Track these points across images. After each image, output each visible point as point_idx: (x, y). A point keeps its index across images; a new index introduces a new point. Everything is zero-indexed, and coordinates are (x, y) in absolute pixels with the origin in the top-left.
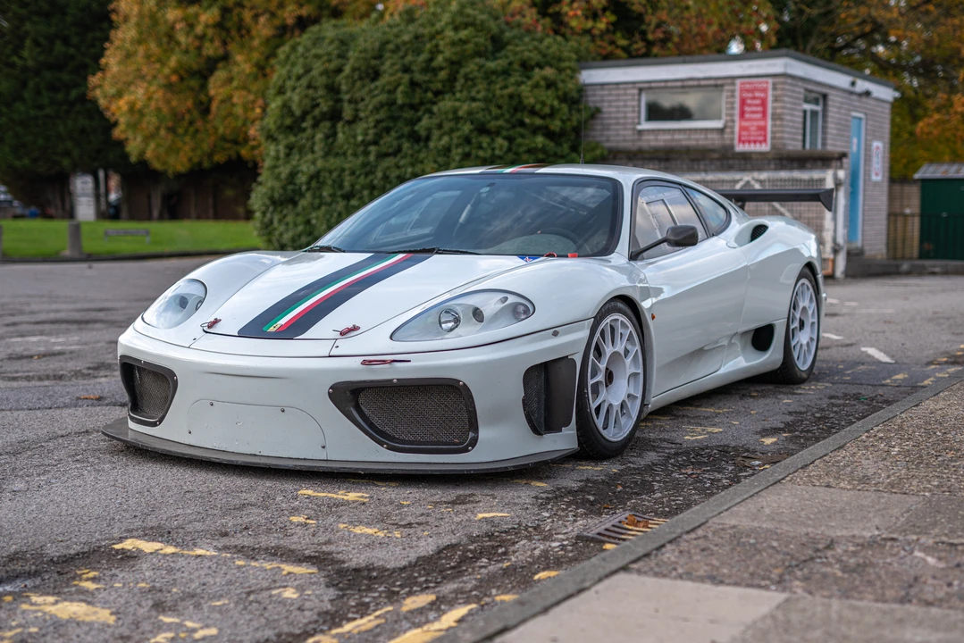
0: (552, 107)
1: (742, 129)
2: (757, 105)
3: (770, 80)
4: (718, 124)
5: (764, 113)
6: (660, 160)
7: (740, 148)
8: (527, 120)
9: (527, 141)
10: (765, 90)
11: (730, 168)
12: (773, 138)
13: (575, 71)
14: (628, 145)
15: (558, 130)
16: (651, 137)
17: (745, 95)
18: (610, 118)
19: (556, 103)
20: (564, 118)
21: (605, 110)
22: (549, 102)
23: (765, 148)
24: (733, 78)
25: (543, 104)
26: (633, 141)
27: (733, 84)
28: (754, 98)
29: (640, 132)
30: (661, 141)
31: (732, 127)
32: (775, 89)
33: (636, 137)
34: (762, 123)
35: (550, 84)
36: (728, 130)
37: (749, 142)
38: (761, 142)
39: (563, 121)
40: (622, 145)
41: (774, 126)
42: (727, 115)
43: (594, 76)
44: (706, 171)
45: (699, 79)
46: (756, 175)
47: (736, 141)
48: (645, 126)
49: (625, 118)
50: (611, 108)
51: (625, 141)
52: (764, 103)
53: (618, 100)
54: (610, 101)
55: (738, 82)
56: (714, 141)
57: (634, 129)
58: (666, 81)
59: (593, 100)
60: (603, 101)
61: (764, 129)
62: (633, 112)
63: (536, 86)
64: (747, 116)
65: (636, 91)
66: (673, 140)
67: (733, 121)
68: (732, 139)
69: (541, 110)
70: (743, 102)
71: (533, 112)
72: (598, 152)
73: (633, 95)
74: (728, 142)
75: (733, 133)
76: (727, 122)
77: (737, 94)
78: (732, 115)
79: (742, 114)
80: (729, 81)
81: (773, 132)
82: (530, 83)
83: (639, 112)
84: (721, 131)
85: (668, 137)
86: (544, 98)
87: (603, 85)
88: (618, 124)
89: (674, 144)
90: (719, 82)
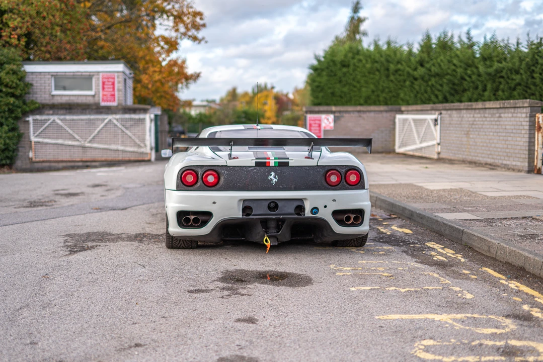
0: (16, 84)
1: (103, 95)
2: (110, 85)
3: (116, 74)
4: (92, 93)
5: (114, 88)
6: (66, 109)
7: (103, 104)
8: (4, 90)
9: (5, 100)
10: (114, 78)
11: (101, 113)
12: (118, 100)
13: (22, 66)
14: (47, 102)
15: (19, 95)
16: (59, 98)
17: (104, 80)
18: (37, 89)
19: (18, 82)
20: (22, 89)
21: (35, 84)
22: (15, 81)
23: (115, 104)
24: (98, 72)
25: (13, 82)
26: (50, 100)
27: (98, 75)
28: (108, 81)
29: (53, 96)
30: (64, 100)
31: (99, 95)
32: (118, 77)
33: (51, 98)
34: (113, 93)
35: (14, 73)
36: (97, 96)
37: (108, 101)
38: (113, 101)
39: (21, 90)
40: (44, 102)
41: (118, 94)
42: (96, 89)
43: (29, 68)
44: (90, 114)
45: (82, 72)
46: (114, 116)
47: (101, 101)
48: (55, 93)
49: (45, 89)
50: (37, 83)
51: (45, 99)
52: (113, 84)
53: (41, 80)
54: (37, 81)
55: (101, 74)
56: (90, 100)
57: (50, 94)
58: (65, 72)
59: (28, 79)
60: (32, 80)
61: (113, 95)
62: (49, 86)
63: (8, 73)
64: (106, 89)
65: (50, 76)
66: (69, 100)
67: (99, 92)
68: (99, 100)
69: (11, 85)
70: (104, 83)
71: (6, 86)
72: (37, 105)
73: (49, 78)
74: (97, 101)
75: (99, 97)
76: (95, 92)
77: (101, 79)
78: (99, 89)
79: (103, 88)
80: (97, 73)
81: (119, 97)
82: (4, 71)
83: (51, 86)
84: (94, 96)
85: (67, 98)
86: (12, 79)
87: (32, 73)
88: (41, 91)
89: (70, 102)
90: (92, 74)
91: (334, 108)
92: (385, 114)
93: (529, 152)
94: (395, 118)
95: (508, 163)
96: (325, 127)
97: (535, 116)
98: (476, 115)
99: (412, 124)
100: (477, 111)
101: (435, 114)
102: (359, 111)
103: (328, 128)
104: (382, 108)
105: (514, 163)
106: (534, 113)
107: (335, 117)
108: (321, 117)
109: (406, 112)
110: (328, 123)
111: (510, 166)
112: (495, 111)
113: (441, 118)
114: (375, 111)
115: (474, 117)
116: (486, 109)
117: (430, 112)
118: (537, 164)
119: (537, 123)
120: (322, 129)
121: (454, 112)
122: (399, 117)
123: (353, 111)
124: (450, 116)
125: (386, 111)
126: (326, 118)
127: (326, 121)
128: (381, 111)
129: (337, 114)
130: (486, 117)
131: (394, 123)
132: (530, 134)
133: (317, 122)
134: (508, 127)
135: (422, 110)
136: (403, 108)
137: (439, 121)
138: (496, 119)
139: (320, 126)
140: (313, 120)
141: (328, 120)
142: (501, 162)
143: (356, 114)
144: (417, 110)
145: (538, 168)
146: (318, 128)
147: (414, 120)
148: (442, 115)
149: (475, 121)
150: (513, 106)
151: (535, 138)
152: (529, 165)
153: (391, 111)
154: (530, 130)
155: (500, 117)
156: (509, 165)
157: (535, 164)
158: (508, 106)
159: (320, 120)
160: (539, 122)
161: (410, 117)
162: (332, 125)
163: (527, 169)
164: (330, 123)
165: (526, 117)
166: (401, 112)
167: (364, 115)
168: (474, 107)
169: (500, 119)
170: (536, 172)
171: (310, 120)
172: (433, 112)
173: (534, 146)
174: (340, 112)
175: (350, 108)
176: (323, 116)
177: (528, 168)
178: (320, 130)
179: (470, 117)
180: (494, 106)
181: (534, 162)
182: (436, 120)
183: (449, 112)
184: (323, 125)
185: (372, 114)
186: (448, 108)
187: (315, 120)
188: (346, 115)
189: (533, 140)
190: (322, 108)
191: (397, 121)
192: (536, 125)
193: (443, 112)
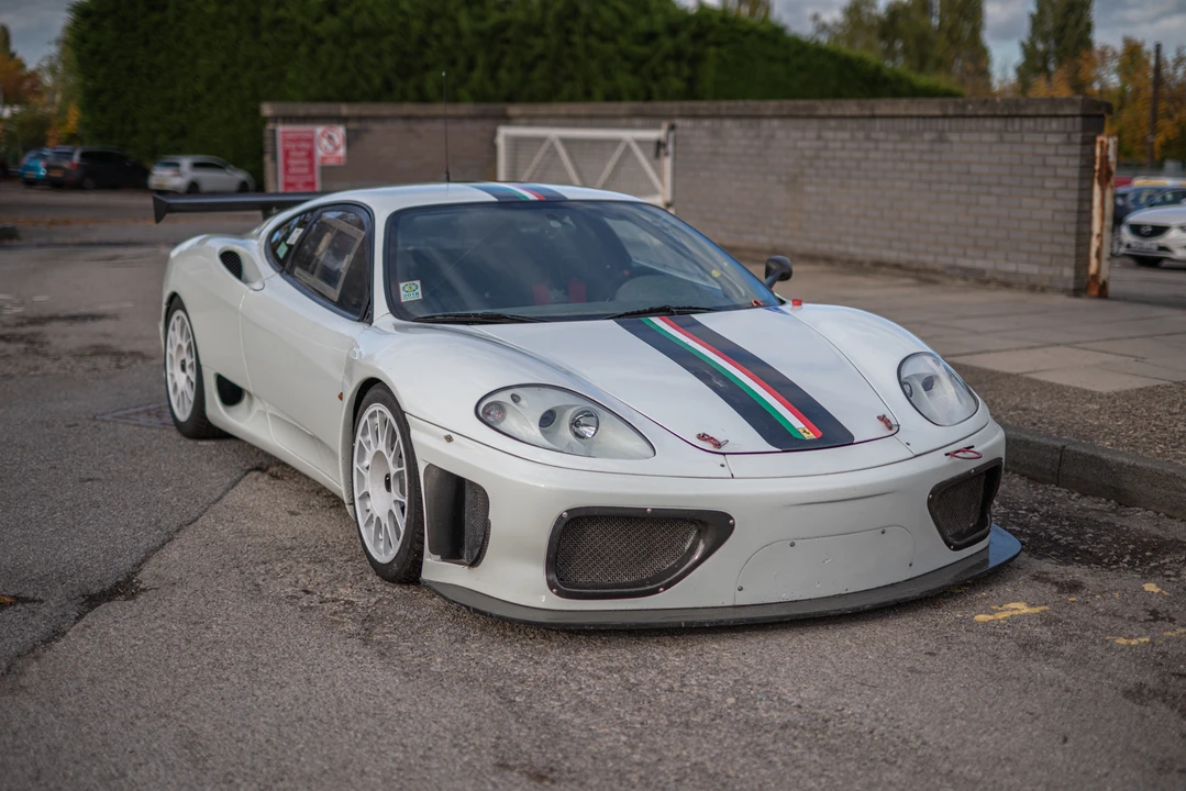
91: (345, 109)
92: (470, 126)
93: (1077, 239)
94: (494, 134)
95: (980, 264)
96: (323, 158)
97: (1094, 142)
98: (829, 135)
99: (562, 151)
100: (833, 123)
101: (658, 127)
102: (407, 118)
103: (331, 162)
104: (465, 108)
105: (1011, 267)
106: (1092, 134)
107: (348, 131)
108: (313, 133)
109: (523, 121)
110: (330, 148)
111: (987, 275)
112: (912, 125)
113: (675, 137)
114: (445, 117)
115: (819, 138)
116: (873, 117)
117: (624, 121)
118: (1099, 270)
119: (1098, 161)
120: (318, 163)
121: (728, 124)
122: (504, 133)
123: (393, 118)
124: (715, 133)
125: (473, 118)
126: (323, 135)
127: (325, 142)
128: (460, 118)
129: (353, 125)
130: (877, 141)
131: (494, 148)
132: (1081, 190)
133: (304, 145)
134: (974, 168)
135: (590, 116)
136: (514, 110)
137: (670, 147)
138: (925, 147)
139: (311, 155)
140: (292, 140)
141: (330, 138)
142: (948, 261)
143: (400, 125)
144: (569, 116)
145: (1101, 282)
146: (306, 162)
147: (566, 141)
148: (678, 132)
149: (826, 148)
150: (1006, 113)
151: (1091, 201)
152: (1077, 277)
153: (483, 117)
154: (1081, 179)
155: (941, 140)
156: (983, 272)
157: (1093, 269)
158: (981, 112)
159: (311, 140)
160: (1105, 158)
161: (554, 133)
162: (342, 152)
163: (1071, 285)
164: (337, 148)
165: (1069, 143)
166: (507, 120)
167: (422, 128)
168: (822, 111)
169: (937, 147)
170: (1095, 292)
171: (285, 140)
172: (638, 122)
173: (1090, 221)
174: (360, 118)
175: (385, 109)
176: (319, 130)
177: (1075, 283)
178: (311, 165)
179: (804, 139)
180: (914, 112)
181: (1087, 264)
182: (659, 145)
183: (707, 123)
184: (319, 153)
185: (438, 126)
186: (701, 112)
187: (298, 140)
188: (377, 127)
189: (1086, 207)
190: (316, 109)
191: (501, 141)
192: (1097, 167)
193: (679, 122)
